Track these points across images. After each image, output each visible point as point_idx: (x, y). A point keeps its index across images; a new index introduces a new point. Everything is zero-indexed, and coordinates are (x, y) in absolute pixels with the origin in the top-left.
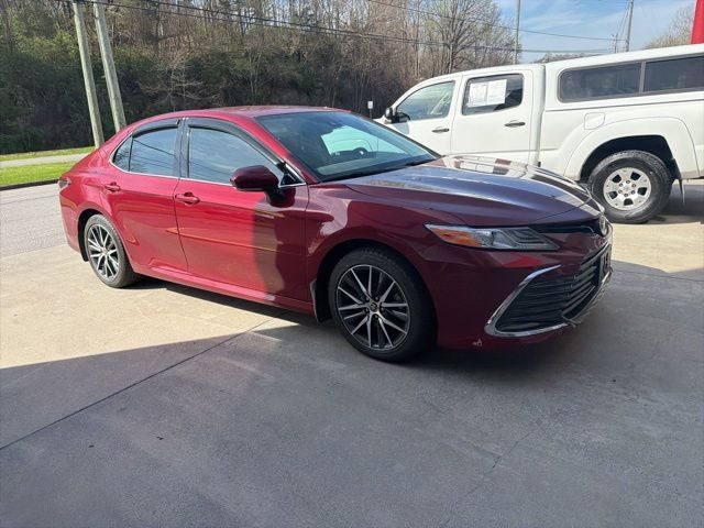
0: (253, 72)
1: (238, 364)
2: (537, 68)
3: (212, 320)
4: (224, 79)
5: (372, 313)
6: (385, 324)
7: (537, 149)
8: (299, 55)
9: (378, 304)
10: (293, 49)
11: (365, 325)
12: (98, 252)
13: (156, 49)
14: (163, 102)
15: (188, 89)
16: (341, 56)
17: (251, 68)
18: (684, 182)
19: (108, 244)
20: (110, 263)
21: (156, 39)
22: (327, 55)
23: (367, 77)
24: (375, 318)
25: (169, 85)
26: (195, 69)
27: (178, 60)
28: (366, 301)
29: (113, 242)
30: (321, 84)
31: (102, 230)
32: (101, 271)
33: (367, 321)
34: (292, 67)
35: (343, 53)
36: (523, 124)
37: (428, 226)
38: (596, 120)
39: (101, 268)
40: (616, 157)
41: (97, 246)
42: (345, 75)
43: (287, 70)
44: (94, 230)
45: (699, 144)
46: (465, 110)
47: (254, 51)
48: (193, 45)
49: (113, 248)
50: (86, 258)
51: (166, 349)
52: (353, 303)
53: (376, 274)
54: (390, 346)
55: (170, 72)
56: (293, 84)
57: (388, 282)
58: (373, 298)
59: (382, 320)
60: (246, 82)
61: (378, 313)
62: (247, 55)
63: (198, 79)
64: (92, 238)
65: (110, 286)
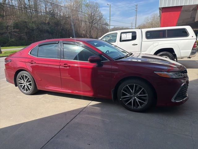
0: (35, 27)
1: (94, 117)
2: (139, 30)
3: (72, 103)
4: (26, 29)
5: (133, 98)
6: (138, 101)
7: (141, 51)
8: (49, 23)
9: (136, 95)
10: (47, 22)
11: (131, 102)
12: (22, 83)
13: (3, 19)
14: (6, 35)
15: (14, 32)
16: (62, 24)
17: (34, 26)
18: (178, 59)
19: (27, 80)
20: (28, 87)
21: (3, 16)
22: (57, 24)
23: (69, 31)
24: (135, 100)
25: (8, 30)
26: (16, 26)
27: (11, 23)
28: (131, 95)
29: (30, 80)
30: (56, 32)
31: (25, 76)
32: (23, 90)
33: (132, 100)
34: (47, 27)
35: (62, 23)
36: (137, 45)
37: (155, 72)
38: (156, 44)
39: (23, 89)
40: (161, 53)
41: (22, 81)
42: (63, 29)
43: (46, 27)
44: (22, 76)
45: (181, 50)
46: (121, 41)
47: (35, 22)
48: (15, 18)
49: (30, 82)
50: (16, 86)
51: (65, 114)
52: (127, 95)
53: (136, 86)
54: (140, 107)
55: (8, 26)
56: (47, 31)
57: (140, 89)
58: (134, 94)
59: (137, 100)
60: (33, 30)
61: (136, 98)
62: (33, 22)
63: (17, 29)
64: (20, 79)
65: (26, 94)
